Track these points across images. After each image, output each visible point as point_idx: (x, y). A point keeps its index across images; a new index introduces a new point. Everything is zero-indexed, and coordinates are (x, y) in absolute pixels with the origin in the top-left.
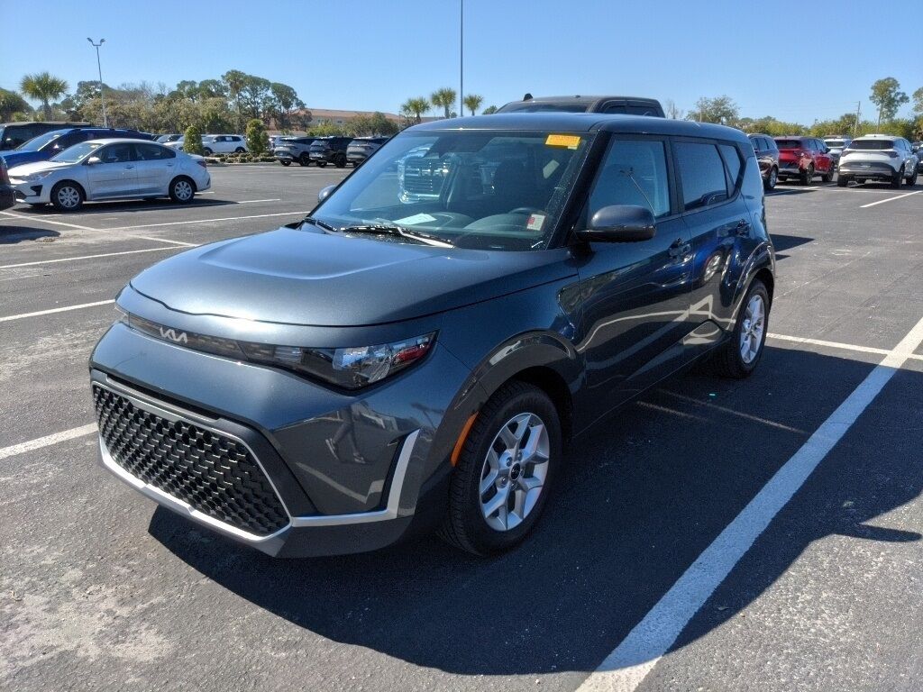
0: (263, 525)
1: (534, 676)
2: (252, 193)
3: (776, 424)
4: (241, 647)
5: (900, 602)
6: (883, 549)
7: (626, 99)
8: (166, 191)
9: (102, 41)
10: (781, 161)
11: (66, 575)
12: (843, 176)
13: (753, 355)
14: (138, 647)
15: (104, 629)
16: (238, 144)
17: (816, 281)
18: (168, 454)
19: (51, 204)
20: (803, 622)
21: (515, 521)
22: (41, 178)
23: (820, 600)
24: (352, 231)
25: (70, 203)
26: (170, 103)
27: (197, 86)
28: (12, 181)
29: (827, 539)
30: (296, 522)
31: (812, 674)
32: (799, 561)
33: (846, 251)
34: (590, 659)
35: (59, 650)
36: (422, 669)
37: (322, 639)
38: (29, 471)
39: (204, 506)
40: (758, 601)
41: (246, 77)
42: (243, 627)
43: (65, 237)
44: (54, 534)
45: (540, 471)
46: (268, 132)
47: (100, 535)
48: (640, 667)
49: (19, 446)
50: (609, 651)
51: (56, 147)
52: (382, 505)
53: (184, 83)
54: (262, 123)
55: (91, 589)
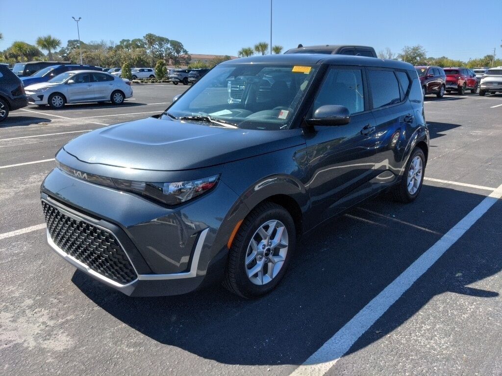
0: (124, 279)
1: (267, 366)
2: (155, 99)
3: (424, 229)
4: (110, 345)
5: (481, 331)
6: (476, 301)
7: (355, 47)
8: (109, 98)
9: (80, 18)
10: (447, 81)
11: (24, 302)
12: (482, 90)
13: (415, 190)
14: (56, 343)
15: (39, 332)
16: (151, 73)
17: (460, 148)
18: (76, 239)
19: (48, 105)
20: (423, 341)
21: (267, 279)
22: (43, 91)
23: (435, 329)
24: (185, 119)
25: (58, 104)
26: (116, 51)
27: (131, 42)
28: (27, 93)
29: (444, 294)
30: (141, 277)
31: (424, 371)
32: (426, 307)
33: (479, 132)
34: (300, 358)
35: (14, 342)
36: (206, 360)
37: (154, 342)
38: (14, 246)
39: (95, 267)
40: (399, 329)
41: (156, 37)
42: (113, 333)
43: (53, 123)
44: (22, 280)
45: (283, 252)
46: (167, 67)
47: (46, 282)
48: (327, 364)
49: (11, 233)
50: (311, 354)
51: (52, 74)
52: (188, 270)
53: (124, 41)
54: (165, 62)
55: (36, 310)
